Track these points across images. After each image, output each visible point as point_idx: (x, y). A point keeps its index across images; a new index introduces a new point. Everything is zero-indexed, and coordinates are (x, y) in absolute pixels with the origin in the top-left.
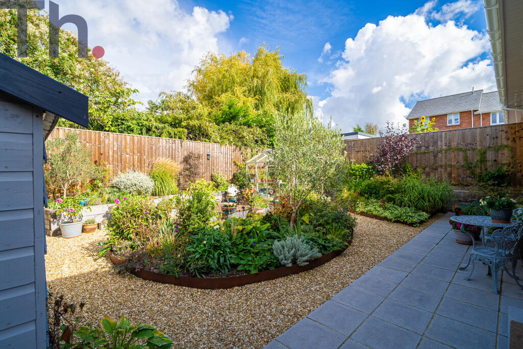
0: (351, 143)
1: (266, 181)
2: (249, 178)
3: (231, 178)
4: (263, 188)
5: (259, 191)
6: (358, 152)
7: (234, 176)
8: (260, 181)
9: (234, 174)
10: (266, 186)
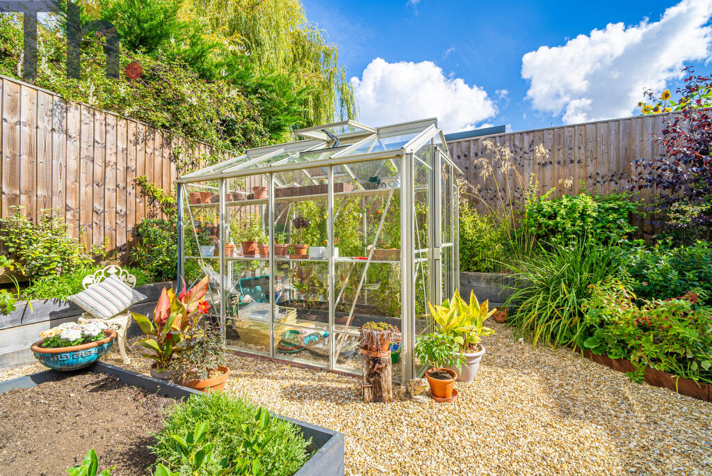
0: (522, 140)
1: (262, 253)
2: (193, 241)
3: (121, 241)
4: (249, 275)
5: (237, 287)
6: (544, 165)
7: (138, 235)
8: (237, 253)
9: (137, 227)
10: (261, 268)
